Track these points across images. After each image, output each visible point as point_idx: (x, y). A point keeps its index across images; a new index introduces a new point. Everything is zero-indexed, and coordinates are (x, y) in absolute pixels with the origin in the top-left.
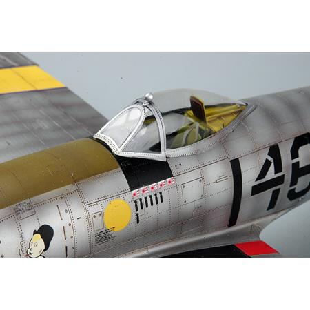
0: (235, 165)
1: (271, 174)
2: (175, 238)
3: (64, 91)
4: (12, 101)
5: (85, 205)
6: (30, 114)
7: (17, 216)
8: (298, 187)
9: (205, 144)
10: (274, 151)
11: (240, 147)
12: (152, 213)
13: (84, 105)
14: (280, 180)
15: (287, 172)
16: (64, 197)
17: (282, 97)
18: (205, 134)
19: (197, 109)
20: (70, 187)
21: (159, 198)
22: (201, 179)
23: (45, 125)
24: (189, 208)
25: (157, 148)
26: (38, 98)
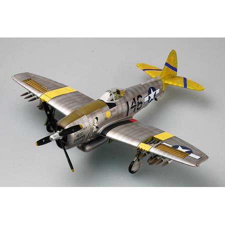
0: (127, 103)
1: (134, 104)
2: (118, 119)
3: (77, 92)
4: (68, 95)
5: (103, 113)
6: (74, 98)
7: (92, 115)
8: (139, 107)
9: (121, 99)
10: (134, 99)
11: (128, 99)
12: (114, 113)
13: (83, 95)
14: (135, 106)
15: (137, 104)
16: (99, 111)
17: (133, 88)
18: (120, 97)
19: (118, 92)
20: (99, 109)
21: (115, 110)
22: (122, 106)
23: (78, 100)
24: (120, 112)
25: (112, 100)
26: (73, 94)
